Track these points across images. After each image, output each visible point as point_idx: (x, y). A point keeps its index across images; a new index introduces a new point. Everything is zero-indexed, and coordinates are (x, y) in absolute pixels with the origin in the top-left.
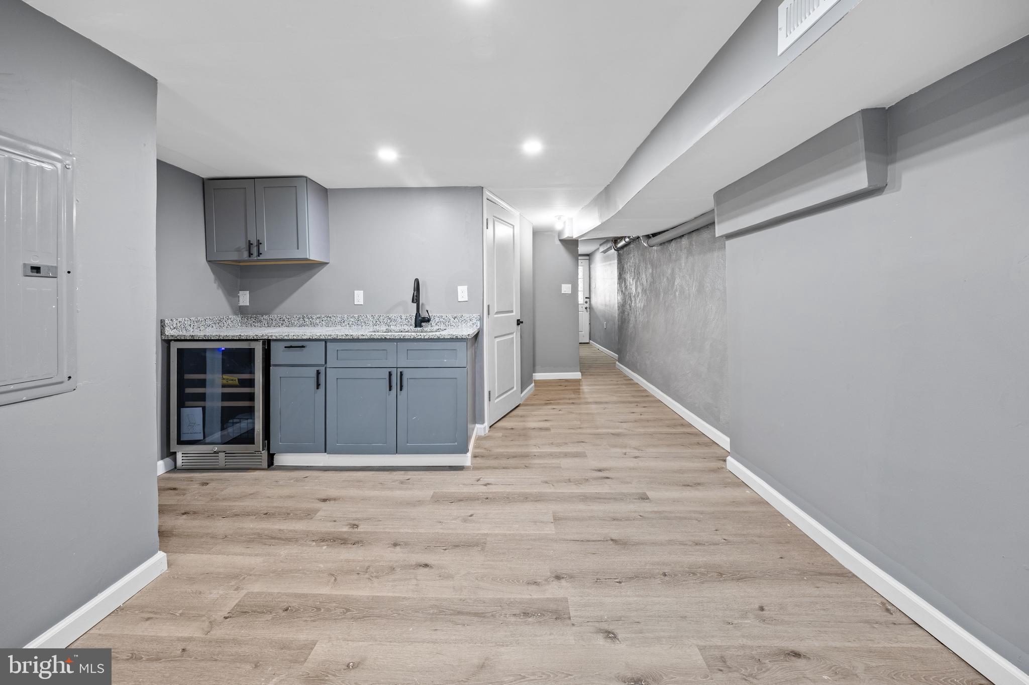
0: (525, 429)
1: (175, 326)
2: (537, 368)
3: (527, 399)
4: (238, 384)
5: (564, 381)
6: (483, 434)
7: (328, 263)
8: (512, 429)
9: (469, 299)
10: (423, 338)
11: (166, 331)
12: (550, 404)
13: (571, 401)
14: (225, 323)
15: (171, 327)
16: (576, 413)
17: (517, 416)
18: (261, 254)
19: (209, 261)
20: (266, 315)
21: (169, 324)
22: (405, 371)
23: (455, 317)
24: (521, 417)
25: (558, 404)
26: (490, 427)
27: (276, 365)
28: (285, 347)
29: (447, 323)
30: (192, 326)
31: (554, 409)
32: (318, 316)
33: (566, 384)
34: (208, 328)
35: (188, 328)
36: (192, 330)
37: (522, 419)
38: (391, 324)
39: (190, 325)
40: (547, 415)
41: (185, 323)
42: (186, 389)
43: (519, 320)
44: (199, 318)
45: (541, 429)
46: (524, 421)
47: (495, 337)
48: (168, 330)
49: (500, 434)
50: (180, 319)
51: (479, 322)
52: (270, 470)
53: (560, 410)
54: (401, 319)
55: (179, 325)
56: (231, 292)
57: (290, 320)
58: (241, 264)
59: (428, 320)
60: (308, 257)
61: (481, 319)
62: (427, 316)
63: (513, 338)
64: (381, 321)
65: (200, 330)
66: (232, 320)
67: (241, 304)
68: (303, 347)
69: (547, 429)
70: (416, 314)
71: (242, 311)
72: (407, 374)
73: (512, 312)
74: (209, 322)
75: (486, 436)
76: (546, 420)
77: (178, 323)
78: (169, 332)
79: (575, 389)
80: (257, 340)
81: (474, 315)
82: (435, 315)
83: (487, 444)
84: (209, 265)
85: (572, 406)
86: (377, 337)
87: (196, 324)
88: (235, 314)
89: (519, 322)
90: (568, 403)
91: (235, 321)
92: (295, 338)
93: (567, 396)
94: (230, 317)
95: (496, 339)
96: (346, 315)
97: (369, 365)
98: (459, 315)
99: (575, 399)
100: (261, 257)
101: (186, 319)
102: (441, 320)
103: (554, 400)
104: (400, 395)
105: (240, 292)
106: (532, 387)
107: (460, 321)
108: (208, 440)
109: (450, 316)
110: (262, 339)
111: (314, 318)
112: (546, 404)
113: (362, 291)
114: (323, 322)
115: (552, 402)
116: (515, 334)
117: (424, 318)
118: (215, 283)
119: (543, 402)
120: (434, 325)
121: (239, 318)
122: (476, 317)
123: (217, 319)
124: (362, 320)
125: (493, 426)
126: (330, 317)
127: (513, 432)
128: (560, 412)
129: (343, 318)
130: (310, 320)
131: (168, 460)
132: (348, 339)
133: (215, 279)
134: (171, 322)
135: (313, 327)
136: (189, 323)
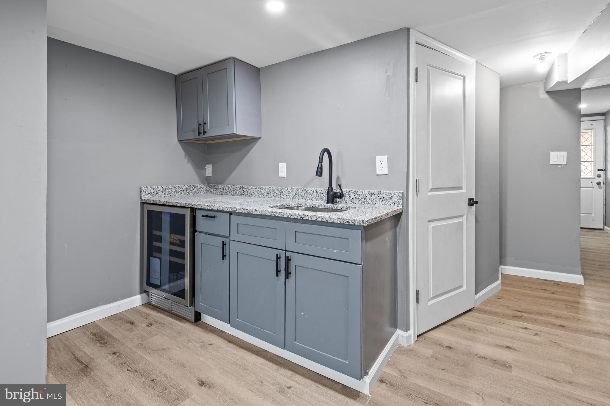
0: (469, 354)
1: (149, 192)
2: (509, 259)
3: (486, 302)
4: (179, 243)
5: (552, 283)
6: (405, 345)
7: (260, 138)
8: (450, 348)
9: (388, 171)
10: (310, 219)
11: (142, 196)
12: (522, 318)
13: (559, 322)
14: (192, 190)
15: (147, 193)
16: (567, 348)
17: (463, 326)
18: (206, 132)
19: (180, 141)
20: (220, 184)
21: (144, 190)
22: (294, 257)
23: (372, 194)
24: (470, 329)
25: (536, 321)
26: (418, 336)
27: (200, 232)
28: (203, 216)
29: (363, 200)
30: (164, 192)
31: (526, 328)
32: (252, 186)
33: (555, 289)
34: (178, 194)
35: (161, 193)
36: (164, 195)
37: (470, 334)
38: (307, 198)
39: (162, 191)
40: (512, 337)
41: (158, 189)
42: (153, 242)
43: (473, 199)
44: (170, 186)
45: (495, 362)
46: (471, 339)
47: (429, 221)
48: (144, 195)
49: (429, 352)
50: (154, 187)
51: (401, 201)
52: (195, 325)
53: (536, 334)
54: (317, 192)
55: (153, 191)
56: (199, 166)
57: (234, 190)
58: (208, 142)
59: (341, 196)
60: (235, 132)
61: (405, 197)
62: (339, 191)
63: (462, 223)
64: (299, 194)
65: (171, 196)
66: (198, 188)
67: (207, 175)
68: (214, 217)
69: (506, 366)
70: (329, 188)
71: (207, 181)
72: (296, 260)
73: (461, 188)
74: (178, 189)
75: (409, 348)
76: (507, 347)
77: (152, 189)
78: (145, 197)
79: (569, 301)
80: (187, 207)
81: (395, 192)
82: (350, 190)
83: (407, 363)
84: (180, 144)
85: (559, 332)
86: (268, 213)
87: (167, 191)
88: (203, 183)
89: (471, 202)
90: (553, 324)
91: (201, 189)
92: (208, 208)
93: (554, 311)
94: (197, 185)
95: (430, 223)
96: (272, 187)
97: (262, 244)
98: (376, 191)
99: (567, 318)
100: (206, 135)
101: (159, 187)
102: (356, 196)
103: (529, 313)
104: (288, 283)
105: (207, 165)
106: (498, 285)
107: (378, 198)
108: (163, 287)
109: (366, 192)
110: (190, 207)
111: (249, 188)
112: (515, 317)
113: (285, 164)
114: (256, 193)
115: (525, 315)
116: (465, 217)
117: (336, 193)
118: (185, 158)
119: (510, 313)
120: (349, 201)
121: (205, 187)
122: (397, 195)
123: (185, 187)
124: (284, 193)
125: (425, 335)
126: (260, 189)
127: (448, 353)
128: (536, 337)
129: (269, 189)
130: (247, 190)
131: (144, 295)
132: (244, 213)
133: (185, 155)
134: (146, 189)
135: (249, 197)
136: (161, 190)
